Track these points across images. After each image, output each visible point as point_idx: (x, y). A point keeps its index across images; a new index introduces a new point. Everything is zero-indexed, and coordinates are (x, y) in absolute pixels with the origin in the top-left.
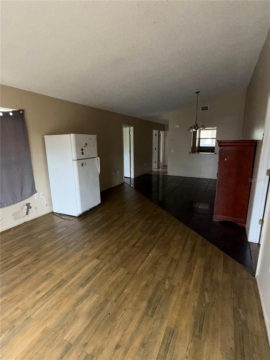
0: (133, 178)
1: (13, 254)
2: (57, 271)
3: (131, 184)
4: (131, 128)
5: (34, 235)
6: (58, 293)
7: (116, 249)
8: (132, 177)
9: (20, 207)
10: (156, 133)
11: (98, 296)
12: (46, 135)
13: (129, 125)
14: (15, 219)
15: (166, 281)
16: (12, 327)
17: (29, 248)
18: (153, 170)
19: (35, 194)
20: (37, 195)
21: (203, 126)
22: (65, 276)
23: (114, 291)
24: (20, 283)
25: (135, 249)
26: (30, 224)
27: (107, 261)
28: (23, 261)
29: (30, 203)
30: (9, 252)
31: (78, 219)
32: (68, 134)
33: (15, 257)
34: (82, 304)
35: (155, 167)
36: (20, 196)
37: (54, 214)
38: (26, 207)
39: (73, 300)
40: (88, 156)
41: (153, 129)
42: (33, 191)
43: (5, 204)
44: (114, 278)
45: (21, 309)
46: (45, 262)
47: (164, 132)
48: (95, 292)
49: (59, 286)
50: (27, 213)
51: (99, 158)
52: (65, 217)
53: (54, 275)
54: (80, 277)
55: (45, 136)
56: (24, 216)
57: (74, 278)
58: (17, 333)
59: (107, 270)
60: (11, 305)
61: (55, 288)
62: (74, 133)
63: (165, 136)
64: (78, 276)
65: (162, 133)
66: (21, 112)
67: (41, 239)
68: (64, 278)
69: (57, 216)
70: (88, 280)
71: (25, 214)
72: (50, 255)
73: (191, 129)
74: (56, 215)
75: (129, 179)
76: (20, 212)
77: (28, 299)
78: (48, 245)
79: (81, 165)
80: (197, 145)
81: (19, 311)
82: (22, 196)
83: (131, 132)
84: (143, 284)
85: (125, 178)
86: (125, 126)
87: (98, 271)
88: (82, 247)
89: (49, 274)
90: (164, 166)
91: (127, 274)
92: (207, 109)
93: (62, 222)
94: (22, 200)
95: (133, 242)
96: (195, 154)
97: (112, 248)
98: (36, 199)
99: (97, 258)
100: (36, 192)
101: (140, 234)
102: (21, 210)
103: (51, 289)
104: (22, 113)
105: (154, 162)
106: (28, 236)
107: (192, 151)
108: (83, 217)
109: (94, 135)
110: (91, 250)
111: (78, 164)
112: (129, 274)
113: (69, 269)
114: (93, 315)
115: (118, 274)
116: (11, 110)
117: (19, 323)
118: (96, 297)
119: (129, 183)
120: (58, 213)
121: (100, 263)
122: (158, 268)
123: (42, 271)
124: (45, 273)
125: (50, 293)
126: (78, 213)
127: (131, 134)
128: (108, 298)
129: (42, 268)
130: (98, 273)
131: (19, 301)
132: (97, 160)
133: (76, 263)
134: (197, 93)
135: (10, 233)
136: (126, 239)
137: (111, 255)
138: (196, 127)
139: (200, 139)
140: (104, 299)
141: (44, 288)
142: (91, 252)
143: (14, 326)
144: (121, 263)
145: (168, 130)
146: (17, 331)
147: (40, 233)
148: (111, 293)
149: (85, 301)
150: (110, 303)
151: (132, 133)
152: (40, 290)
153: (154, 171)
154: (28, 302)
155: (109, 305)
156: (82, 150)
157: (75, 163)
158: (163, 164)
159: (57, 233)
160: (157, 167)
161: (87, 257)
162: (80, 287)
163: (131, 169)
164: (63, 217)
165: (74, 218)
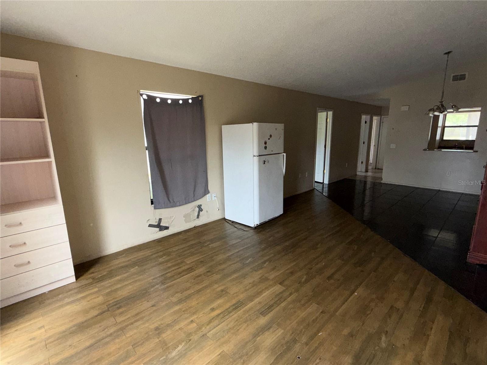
0: (327, 183)
1: (185, 260)
2: (233, 290)
3: (323, 192)
4: (329, 113)
5: (205, 243)
6: (235, 315)
7: (305, 277)
8: (326, 181)
9: (191, 209)
10: (366, 119)
11: (282, 331)
12: (224, 125)
13: (326, 108)
14: (186, 221)
15: (381, 336)
16: (189, 340)
17: (200, 257)
18: (358, 173)
19: (207, 195)
20: (209, 197)
21: (455, 106)
22: (242, 297)
23: (303, 330)
24: (193, 294)
25: (332, 281)
26: (200, 230)
27: (293, 290)
28: (195, 270)
29: (201, 205)
30: (181, 257)
31: (254, 230)
32: (249, 123)
33: (187, 264)
34: (264, 336)
35: (361, 170)
36: (193, 196)
37: (226, 221)
38: (197, 209)
39: (252, 328)
40: (272, 151)
41: (362, 114)
42: (206, 192)
43: (178, 204)
44: (303, 314)
45: (196, 323)
46: (219, 276)
47: (379, 117)
48: (279, 325)
49: (237, 306)
50: (198, 217)
51: (285, 154)
52: (239, 226)
53: (230, 293)
54: (260, 303)
55: (222, 126)
56: (195, 220)
57: (253, 303)
58: (194, 348)
59: (294, 301)
60: (186, 316)
61: (231, 308)
62: (257, 122)
63: (381, 124)
64: (257, 300)
65: (375, 119)
66: (200, 98)
67: (213, 248)
68: (240, 299)
69: (230, 224)
70: (270, 308)
71: (196, 218)
72: (223, 269)
73: (432, 112)
74: (228, 222)
75: (321, 185)
76: (191, 214)
77: (203, 314)
78: (221, 257)
79: (262, 163)
80: (438, 137)
81: (194, 325)
82: (194, 196)
83: (328, 119)
84: (346, 332)
85: (316, 183)
86: (321, 111)
87: (282, 300)
88: (260, 267)
89: (224, 291)
90: (376, 169)
91: (322, 312)
92: (464, 79)
93: (236, 232)
94: (194, 200)
95: (329, 272)
96: (434, 152)
97: (299, 274)
98: (208, 201)
99: (280, 284)
100: (209, 192)
101: (339, 262)
102: (192, 212)
103: (227, 309)
104: (201, 100)
105: (361, 162)
106: (199, 243)
107: (428, 147)
108: (261, 229)
109: (281, 124)
110: (272, 272)
111: (259, 161)
112: (325, 313)
113: (246, 290)
114: (277, 354)
115: (309, 310)
116: (190, 97)
117: (195, 337)
118: (280, 332)
119: (321, 191)
120: (231, 221)
121: (284, 291)
122: (368, 315)
123: (216, 286)
124: (220, 289)
125: (225, 313)
126: (254, 223)
127: (328, 121)
128: (297, 337)
129: (216, 282)
130: (282, 302)
131: (194, 313)
132: (283, 156)
133: (254, 285)
134: (448, 53)
135: (181, 236)
136: (319, 266)
137: (299, 283)
138: (442, 109)
139: (444, 127)
140: (291, 337)
141: (219, 306)
142: (272, 275)
143: (190, 340)
144: (313, 297)
145: (388, 115)
146: (193, 346)
147: (212, 241)
148: (301, 332)
149: (267, 333)
150: (299, 344)
151: (330, 121)
152: (215, 307)
153: (358, 175)
154: (203, 316)
155: (298, 347)
156: (266, 143)
157: (256, 159)
158: (375, 166)
159: (231, 244)
160: (364, 170)
161: (267, 279)
162: (261, 315)
163: (325, 171)
164: (236, 226)
165: (250, 229)
